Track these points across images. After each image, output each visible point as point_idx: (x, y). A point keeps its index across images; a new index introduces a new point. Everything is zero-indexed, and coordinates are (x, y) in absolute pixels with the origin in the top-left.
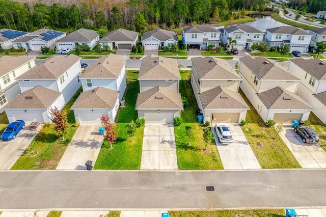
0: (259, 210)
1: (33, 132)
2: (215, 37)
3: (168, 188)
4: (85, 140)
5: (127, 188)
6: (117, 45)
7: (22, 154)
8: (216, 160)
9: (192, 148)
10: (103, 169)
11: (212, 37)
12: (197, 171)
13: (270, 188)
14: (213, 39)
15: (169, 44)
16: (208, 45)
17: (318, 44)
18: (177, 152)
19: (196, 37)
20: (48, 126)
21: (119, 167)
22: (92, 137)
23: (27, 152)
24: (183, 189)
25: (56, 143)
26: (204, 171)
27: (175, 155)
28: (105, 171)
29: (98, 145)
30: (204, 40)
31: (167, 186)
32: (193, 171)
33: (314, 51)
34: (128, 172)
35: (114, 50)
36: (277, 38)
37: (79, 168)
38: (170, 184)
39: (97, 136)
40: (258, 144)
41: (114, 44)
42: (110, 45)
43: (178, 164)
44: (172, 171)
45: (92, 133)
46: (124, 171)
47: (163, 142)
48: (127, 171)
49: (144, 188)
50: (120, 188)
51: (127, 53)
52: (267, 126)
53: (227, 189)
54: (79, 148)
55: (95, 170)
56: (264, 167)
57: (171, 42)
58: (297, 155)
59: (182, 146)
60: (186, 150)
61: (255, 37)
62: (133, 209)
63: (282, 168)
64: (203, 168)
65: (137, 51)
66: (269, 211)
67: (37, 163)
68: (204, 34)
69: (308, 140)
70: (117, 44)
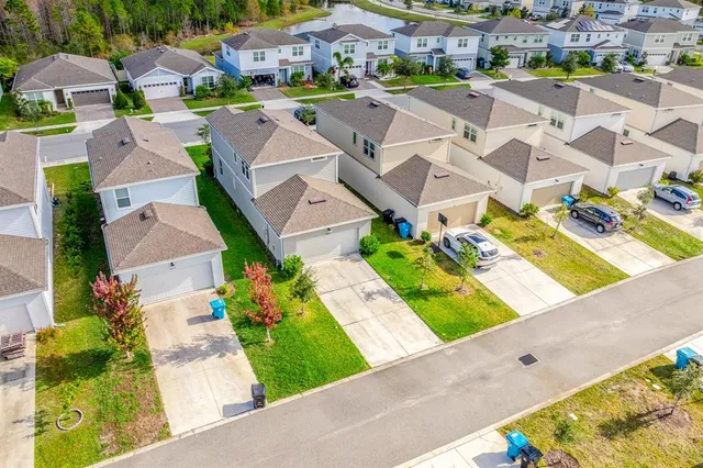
0: (633, 369)
1: (18, 363)
2: (301, 53)
3: (456, 386)
4: (188, 342)
5: (377, 417)
6: (70, 96)
7: (33, 430)
8: (494, 304)
9: (433, 293)
10: (290, 394)
11: (295, 54)
12: (479, 334)
13: (614, 325)
14: (298, 58)
15: (204, 79)
16: (290, 73)
17: (493, 51)
18: (413, 308)
19: (263, 59)
20: (52, 336)
21: (322, 377)
22: (200, 330)
23: (45, 420)
24: (484, 378)
25: (113, 372)
26: (489, 330)
27: (415, 316)
28: (299, 396)
29: (231, 343)
30: (282, 62)
31: (450, 382)
32: (473, 336)
33: (487, 66)
34: (351, 381)
35: (62, 111)
36: (419, 45)
37: (229, 410)
38: (453, 378)
39: (209, 324)
40: (538, 253)
41: (59, 94)
42: (49, 96)
43: (435, 333)
44: (436, 349)
45: (191, 321)
46: (340, 382)
47: (369, 296)
48: (347, 380)
49: (411, 402)
50: (364, 422)
51: (104, 113)
52: (525, 217)
53: (554, 351)
54: (188, 367)
55: (274, 404)
56: (577, 293)
57: (207, 74)
58: (607, 257)
59: (414, 295)
60: (426, 299)
61: (380, 48)
62: (429, 454)
63: (604, 285)
64: (486, 327)
65: (131, 104)
66: (647, 363)
67: (105, 439)
68: (277, 49)
69: (608, 227)
70: (68, 93)
